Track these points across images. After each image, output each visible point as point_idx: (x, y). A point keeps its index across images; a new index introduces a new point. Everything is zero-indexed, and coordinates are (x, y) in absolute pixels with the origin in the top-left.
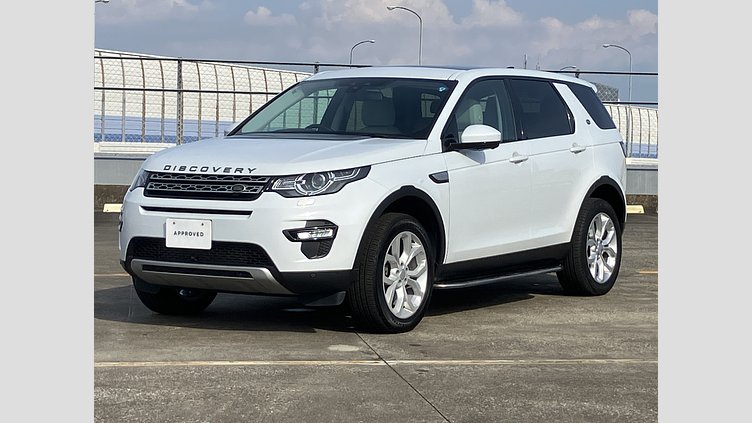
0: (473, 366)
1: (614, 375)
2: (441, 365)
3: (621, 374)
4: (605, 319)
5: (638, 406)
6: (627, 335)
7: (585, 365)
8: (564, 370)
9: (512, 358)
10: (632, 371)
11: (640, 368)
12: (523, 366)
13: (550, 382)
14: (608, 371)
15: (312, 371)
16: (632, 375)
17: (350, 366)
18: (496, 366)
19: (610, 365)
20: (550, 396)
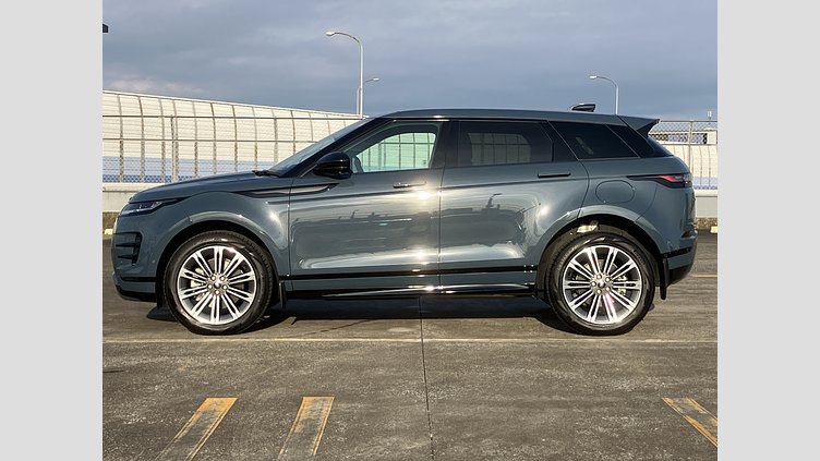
0: (487, 344)
5: (586, 374)
10: (610, 347)
11: (618, 345)
13: (536, 355)
15: (359, 345)
17: (391, 343)
20: (526, 364)
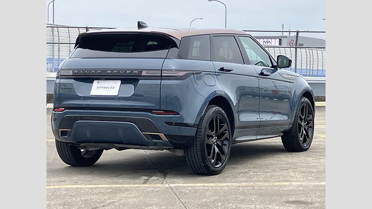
0: (216, 187)
1: (290, 191)
2: (198, 186)
3: (295, 190)
4: (294, 161)
6: (304, 169)
7: (276, 186)
8: (264, 188)
9: (238, 182)
12: (242, 186)
13: (255, 195)
14: (288, 188)
16: (300, 190)
18: (228, 186)
19: (289, 186)
20: (252, 202)
